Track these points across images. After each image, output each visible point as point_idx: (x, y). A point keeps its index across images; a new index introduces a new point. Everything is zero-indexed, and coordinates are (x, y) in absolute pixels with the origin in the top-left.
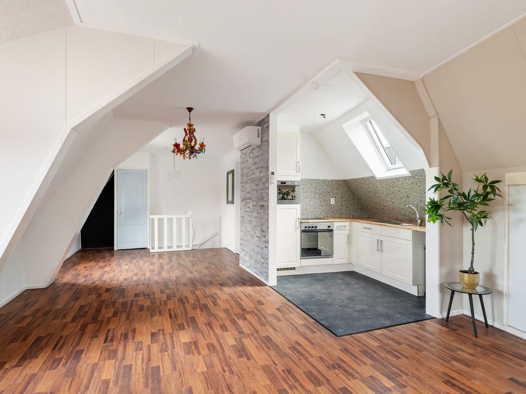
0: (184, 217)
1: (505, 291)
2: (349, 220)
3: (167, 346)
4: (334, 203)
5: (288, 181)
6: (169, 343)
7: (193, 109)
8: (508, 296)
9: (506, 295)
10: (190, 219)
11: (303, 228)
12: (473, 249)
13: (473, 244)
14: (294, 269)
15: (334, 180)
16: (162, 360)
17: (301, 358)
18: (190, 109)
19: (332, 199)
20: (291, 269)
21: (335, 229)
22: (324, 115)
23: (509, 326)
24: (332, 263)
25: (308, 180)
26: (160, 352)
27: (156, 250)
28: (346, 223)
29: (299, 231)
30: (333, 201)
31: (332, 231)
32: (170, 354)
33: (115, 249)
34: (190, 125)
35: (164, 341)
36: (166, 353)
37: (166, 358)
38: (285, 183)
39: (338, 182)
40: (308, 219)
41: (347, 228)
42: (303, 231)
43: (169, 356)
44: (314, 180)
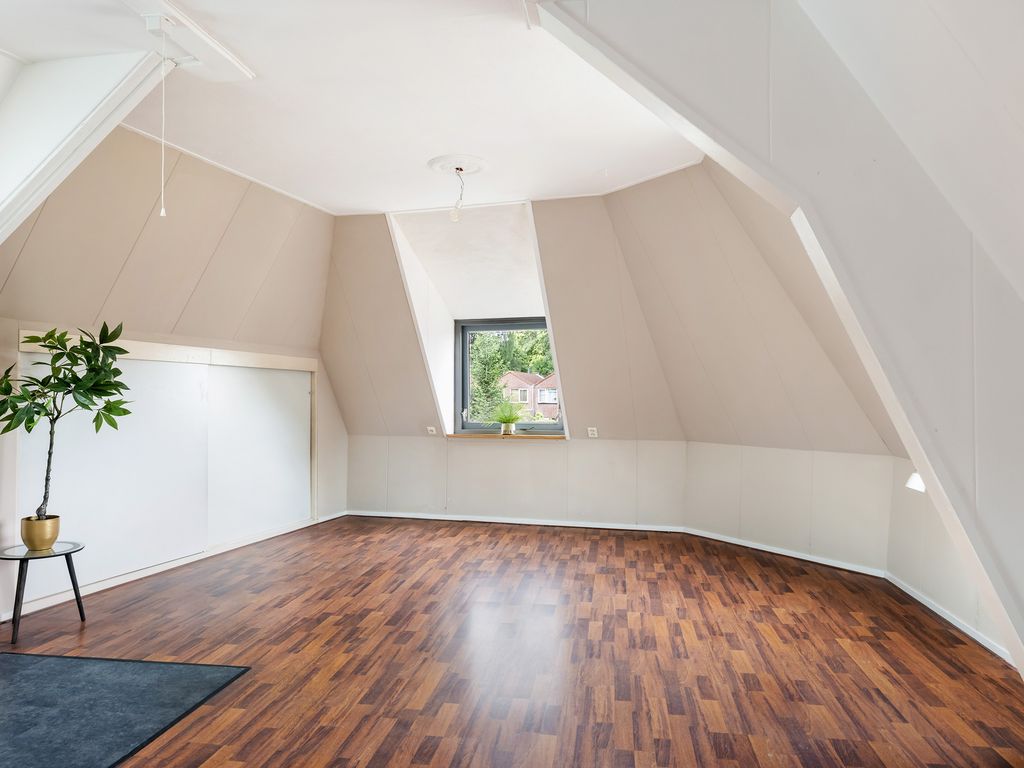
3: (596, 735)
6: (588, 742)
16: (610, 709)
26: (611, 724)
32: (591, 716)
35: (601, 752)
36: (599, 720)
37: (601, 711)
43: (595, 714)
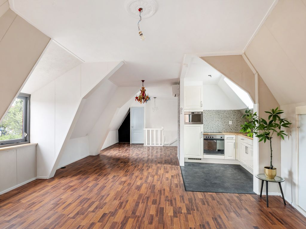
0: (159, 130)
1: (296, 183)
2: (236, 134)
4: (231, 124)
5: (195, 112)
7: (144, 81)
8: (298, 187)
9: (297, 186)
10: (163, 131)
11: (205, 138)
12: (271, 154)
13: (272, 151)
14: (200, 159)
15: (231, 110)
17: (159, 195)
18: (143, 81)
19: (230, 121)
20: (198, 159)
21: (225, 139)
22: (210, 76)
23: (299, 206)
24: (224, 159)
25: (214, 110)
27: (146, 145)
28: (234, 136)
29: (202, 139)
30: (230, 123)
31: (223, 140)
33: (131, 143)
34: (143, 88)
38: (194, 113)
39: (234, 111)
40: (214, 133)
41: (234, 139)
42: (204, 139)
44: (218, 111)
